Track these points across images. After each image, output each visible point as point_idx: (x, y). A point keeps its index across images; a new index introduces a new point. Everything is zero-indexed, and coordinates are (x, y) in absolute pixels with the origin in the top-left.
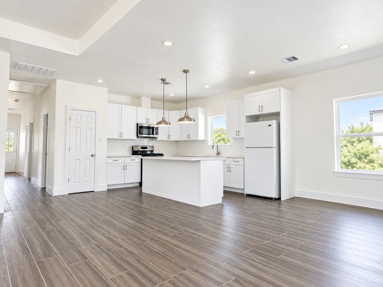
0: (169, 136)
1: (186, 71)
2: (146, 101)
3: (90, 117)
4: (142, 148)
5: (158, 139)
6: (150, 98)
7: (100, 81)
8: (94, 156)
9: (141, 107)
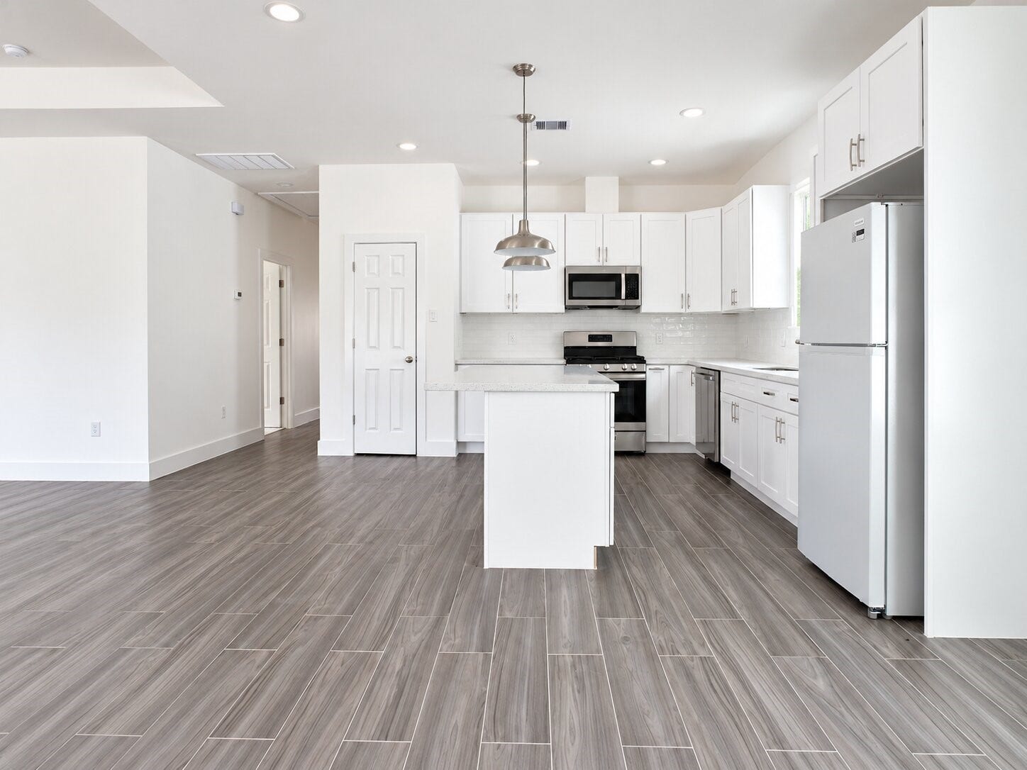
0: (686, 298)
1: (523, 71)
2: (602, 191)
3: (401, 259)
4: (592, 338)
5: (644, 309)
6: (617, 178)
7: (408, 147)
8: (414, 361)
9: (584, 211)
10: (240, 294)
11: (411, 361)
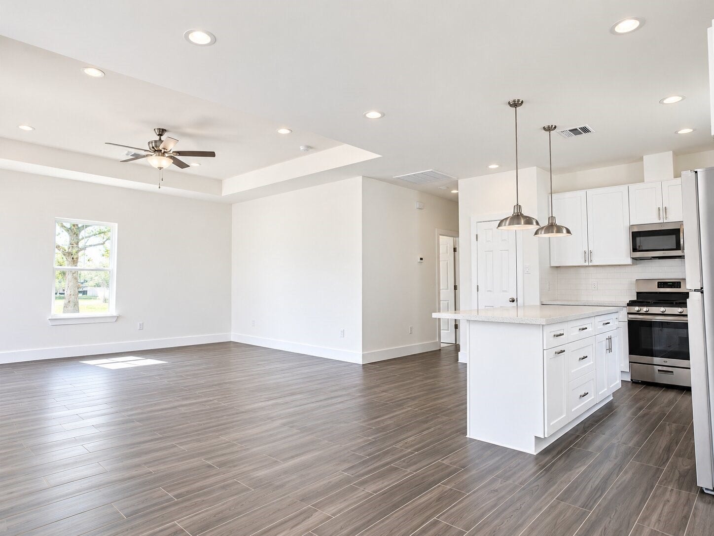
1: (514, 104)
6: (671, 152)
8: (516, 301)
9: (644, 182)
10: (421, 259)
11: (513, 301)
